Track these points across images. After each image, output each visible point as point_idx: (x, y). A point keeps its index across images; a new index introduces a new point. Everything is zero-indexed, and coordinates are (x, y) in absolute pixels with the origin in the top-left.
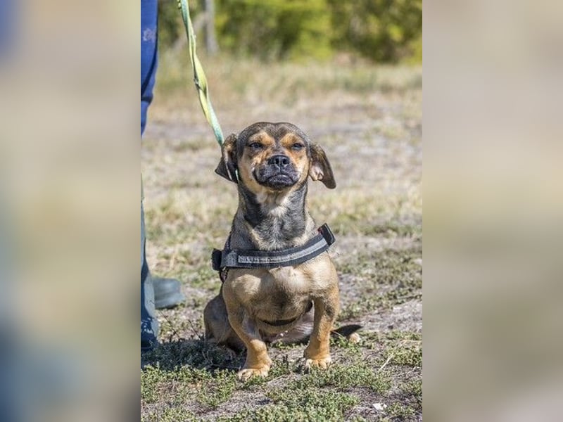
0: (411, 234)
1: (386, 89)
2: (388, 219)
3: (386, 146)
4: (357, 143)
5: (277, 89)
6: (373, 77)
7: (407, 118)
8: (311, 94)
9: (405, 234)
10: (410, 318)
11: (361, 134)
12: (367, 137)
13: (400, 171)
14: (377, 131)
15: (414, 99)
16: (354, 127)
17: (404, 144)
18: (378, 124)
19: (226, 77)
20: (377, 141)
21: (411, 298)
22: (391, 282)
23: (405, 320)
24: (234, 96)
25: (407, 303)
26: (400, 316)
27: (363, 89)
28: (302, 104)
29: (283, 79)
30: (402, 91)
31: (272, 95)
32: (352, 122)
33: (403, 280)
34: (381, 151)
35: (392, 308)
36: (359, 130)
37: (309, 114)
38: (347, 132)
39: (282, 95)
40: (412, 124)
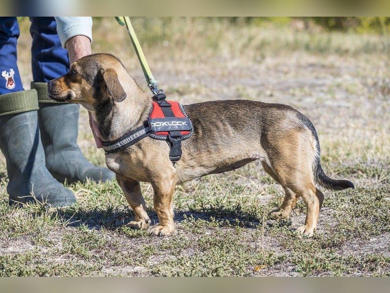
0: (379, 176)
1: (342, 52)
2: (357, 162)
3: (347, 99)
4: (322, 95)
5: (245, 46)
6: (329, 41)
7: (364, 77)
8: (276, 53)
9: (374, 176)
10: (385, 248)
11: (325, 89)
12: (331, 91)
13: (361, 121)
14: (339, 86)
15: (367, 61)
16: (320, 82)
17: (362, 99)
18: (339, 80)
19: (200, 34)
20: (339, 95)
21: (386, 230)
22: (366, 216)
23: (382, 250)
24: (210, 52)
25: (382, 235)
26: (376, 246)
27: (321, 50)
28: (269, 61)
29: (251, 39)
30: (356, 54)
31: (242, 52)
32: (317, 78)
33: (378, 215)
34: (344, 104)
35: (369, 240)
36: (323, 85)
37: (277, 69)
38: (312, 86)
39: (251, 53)
40: (370, 81)
